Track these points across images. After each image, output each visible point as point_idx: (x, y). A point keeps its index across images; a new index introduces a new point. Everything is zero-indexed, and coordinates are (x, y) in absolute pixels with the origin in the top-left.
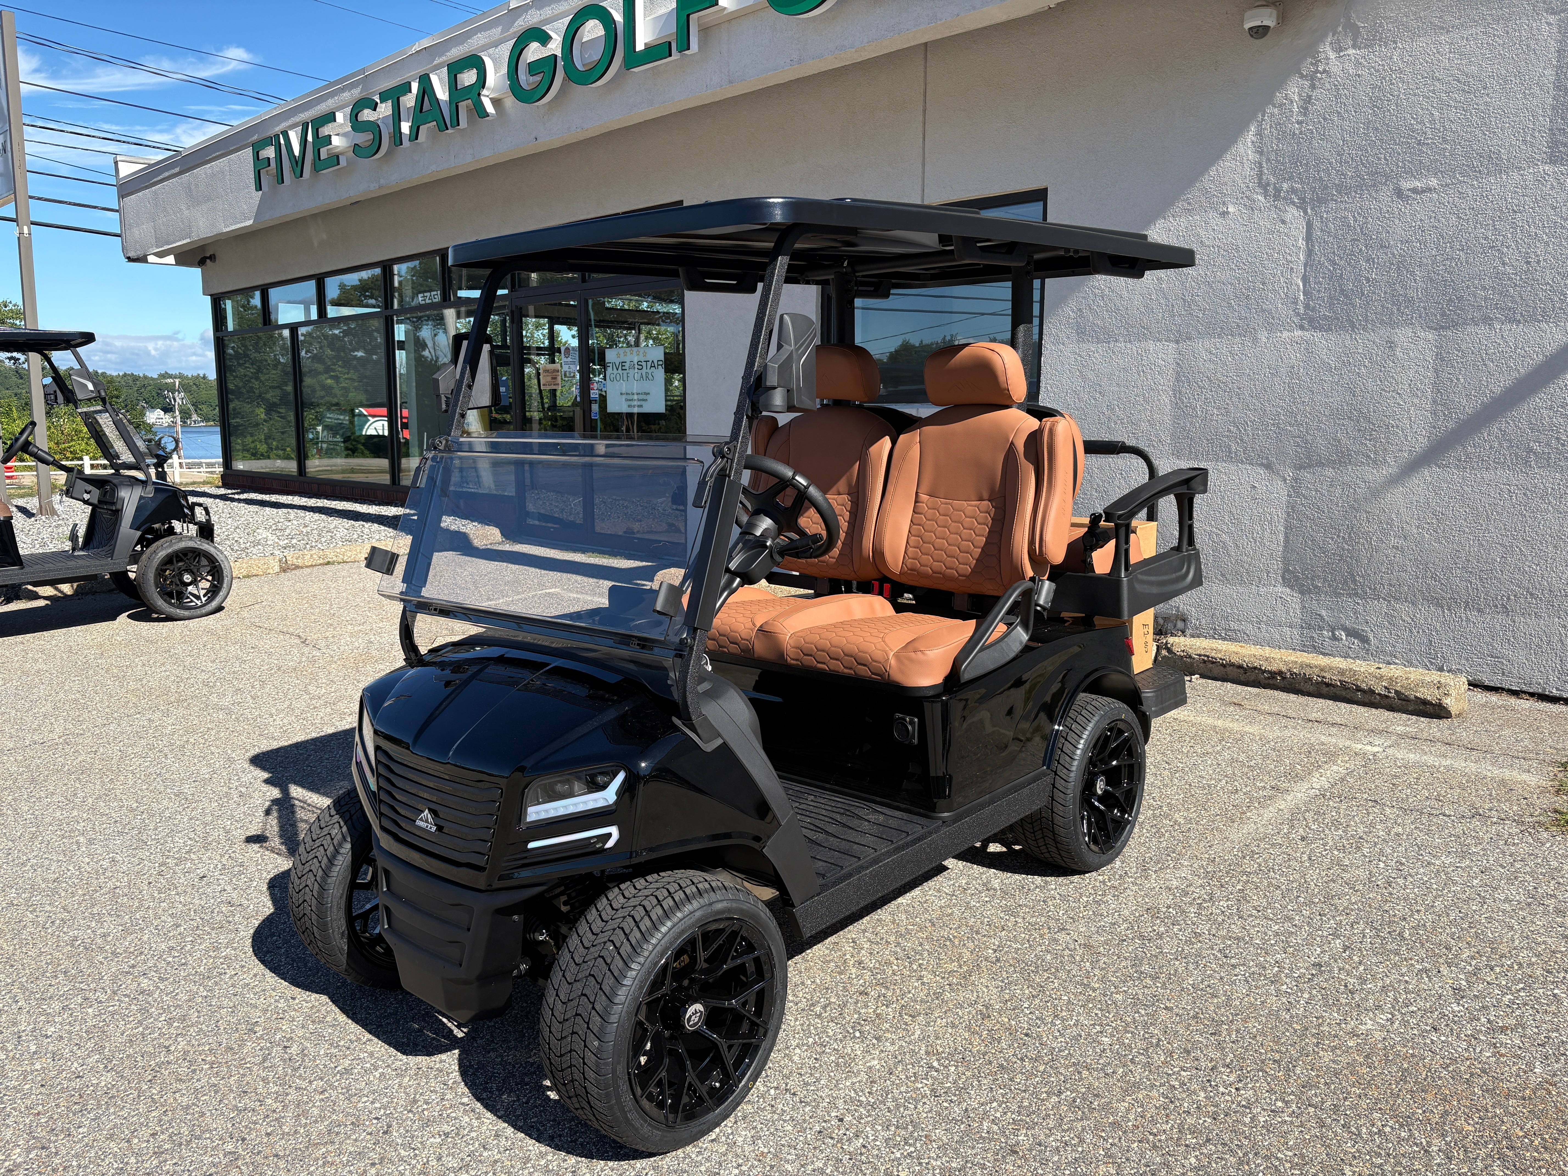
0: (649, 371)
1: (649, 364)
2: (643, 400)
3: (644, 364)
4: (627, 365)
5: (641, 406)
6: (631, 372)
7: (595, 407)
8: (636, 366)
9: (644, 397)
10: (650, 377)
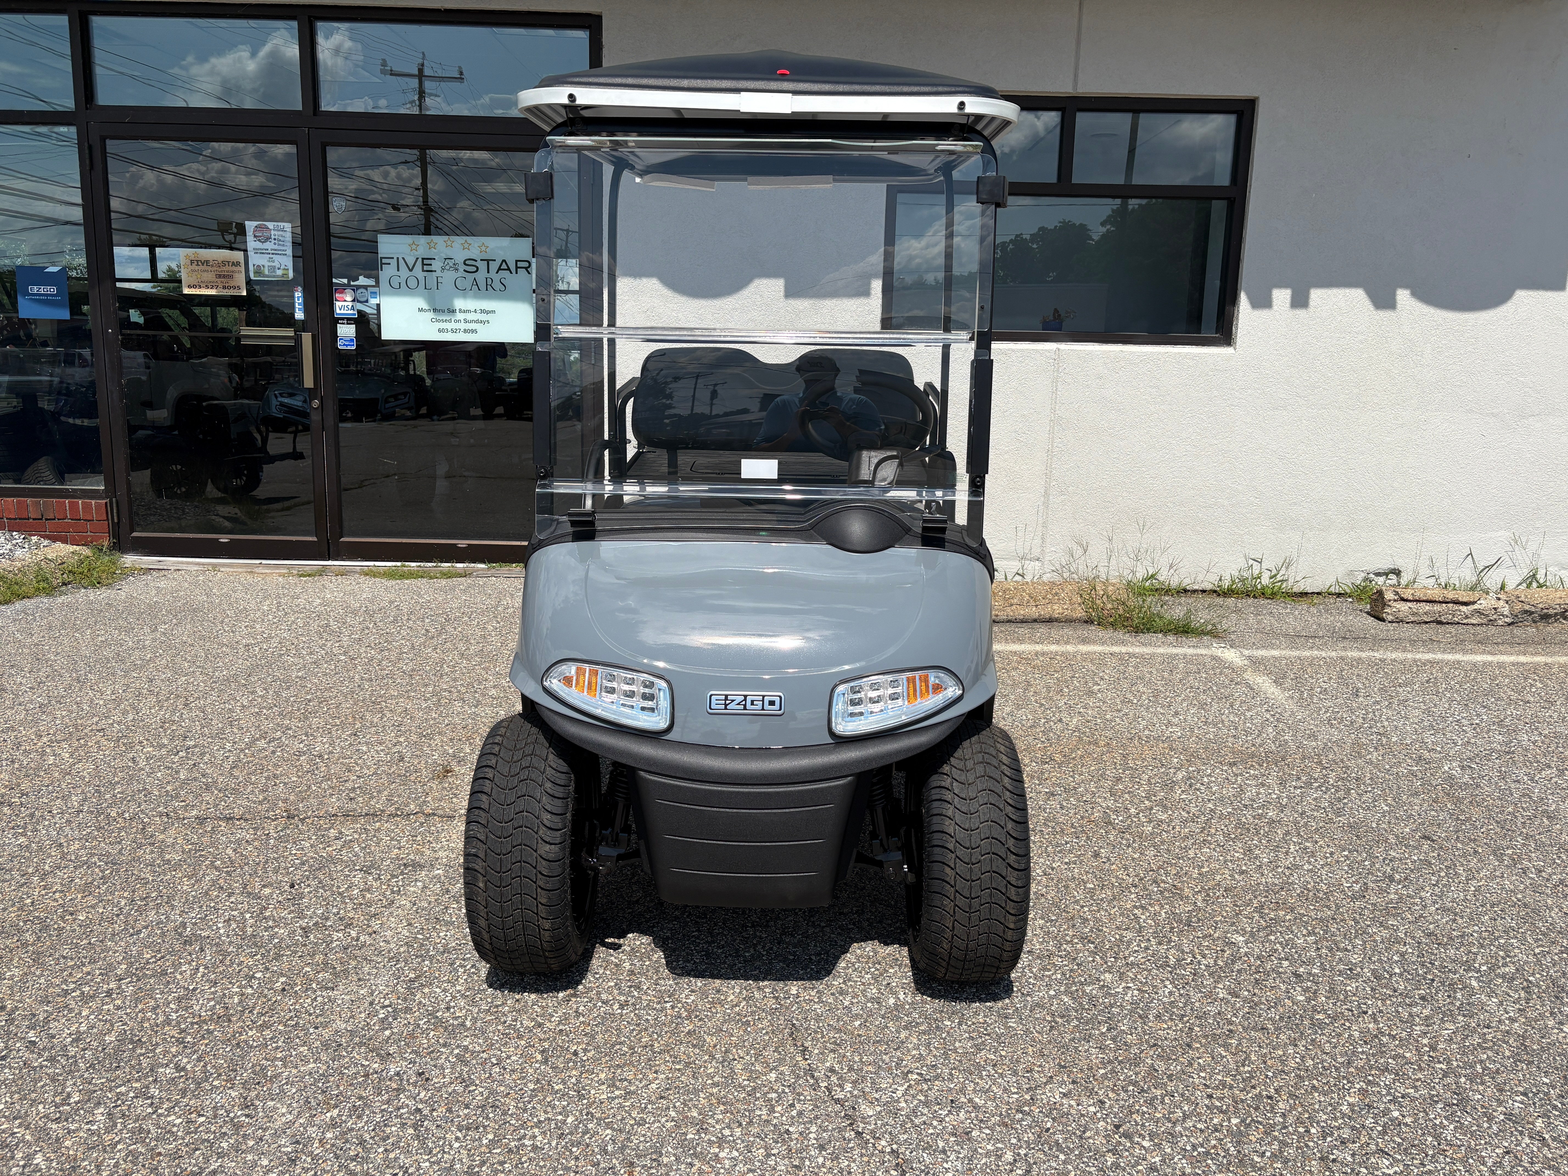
0: (496, 278)
1: (494, 266)
2: (477, 321)
3: (482, 266)
4: (436, 265)
5: (474, 331)
6: (449, 277)
7: (346, 332)
8: (462, 267)
9: (483, 317)
10: (497, 285)
